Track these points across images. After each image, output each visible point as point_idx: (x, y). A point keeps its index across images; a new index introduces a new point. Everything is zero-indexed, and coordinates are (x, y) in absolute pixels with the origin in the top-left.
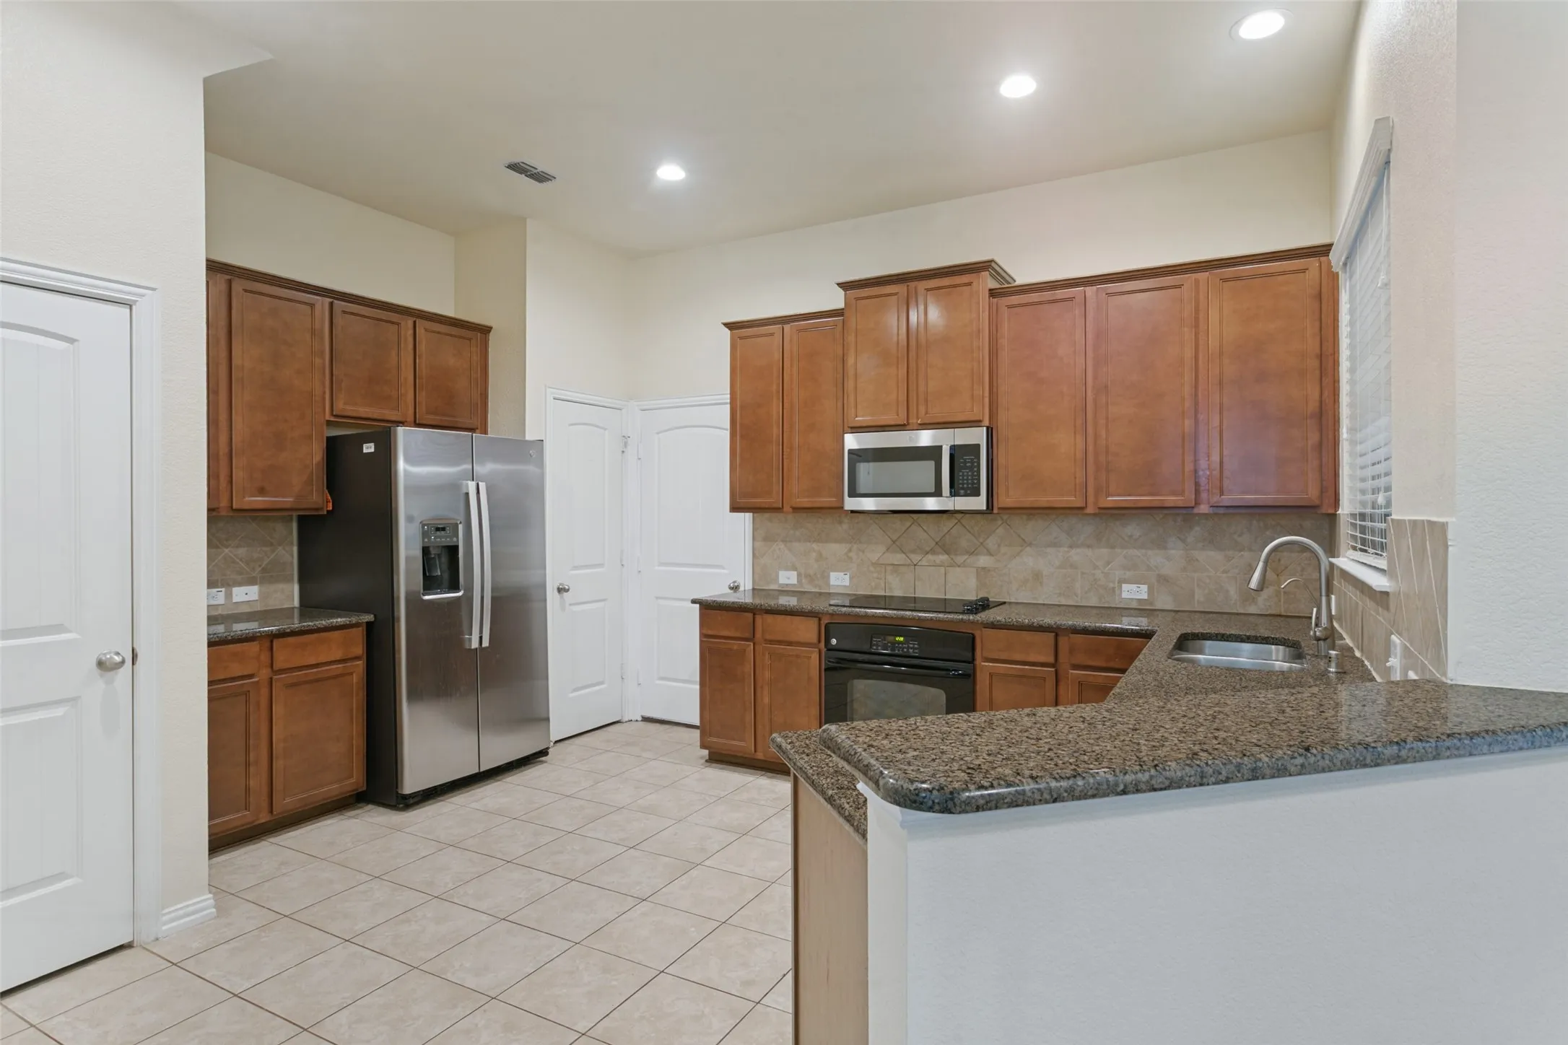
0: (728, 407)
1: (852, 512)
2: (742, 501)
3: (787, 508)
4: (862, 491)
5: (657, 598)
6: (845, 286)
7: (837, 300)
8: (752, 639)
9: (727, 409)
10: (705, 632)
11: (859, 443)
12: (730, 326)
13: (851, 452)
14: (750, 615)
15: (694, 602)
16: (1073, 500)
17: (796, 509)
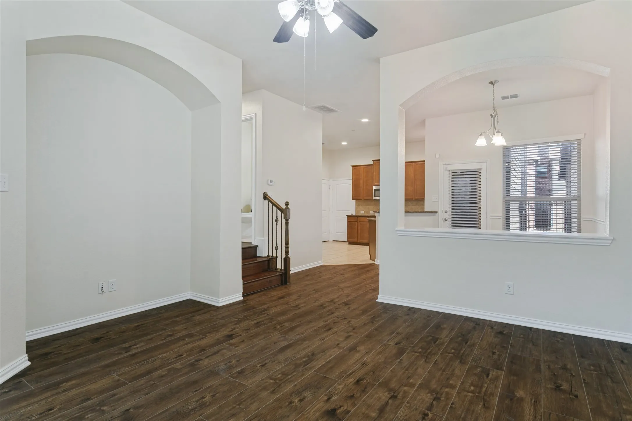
0: (352, 180)
1: (375, 200)
2: (354, 198)
3: (363, 199)
4: (376, 196)
5: (336, 217)
6: (374, 161)
7: (372, 163)
8: (357, 221)
9: (351, 181)
10: (348, 221)
11: (376, 188)
12: (352, 166)
13: (374, 189)
14: (357, 217)
15: (346, 215)
16: (411, 197)
17: (364, 199)
